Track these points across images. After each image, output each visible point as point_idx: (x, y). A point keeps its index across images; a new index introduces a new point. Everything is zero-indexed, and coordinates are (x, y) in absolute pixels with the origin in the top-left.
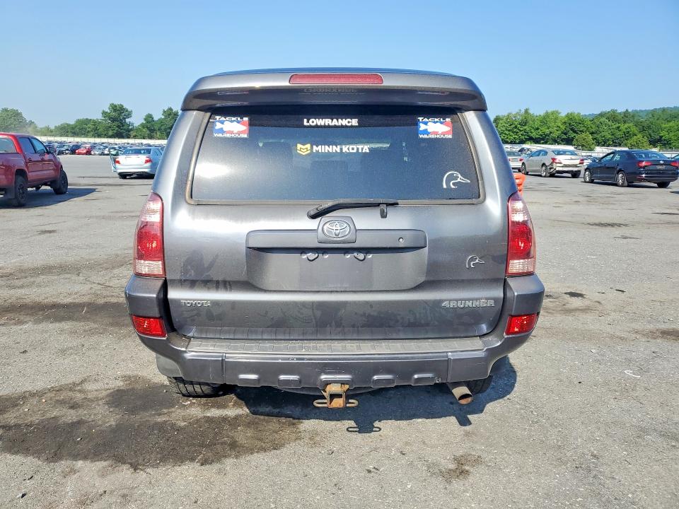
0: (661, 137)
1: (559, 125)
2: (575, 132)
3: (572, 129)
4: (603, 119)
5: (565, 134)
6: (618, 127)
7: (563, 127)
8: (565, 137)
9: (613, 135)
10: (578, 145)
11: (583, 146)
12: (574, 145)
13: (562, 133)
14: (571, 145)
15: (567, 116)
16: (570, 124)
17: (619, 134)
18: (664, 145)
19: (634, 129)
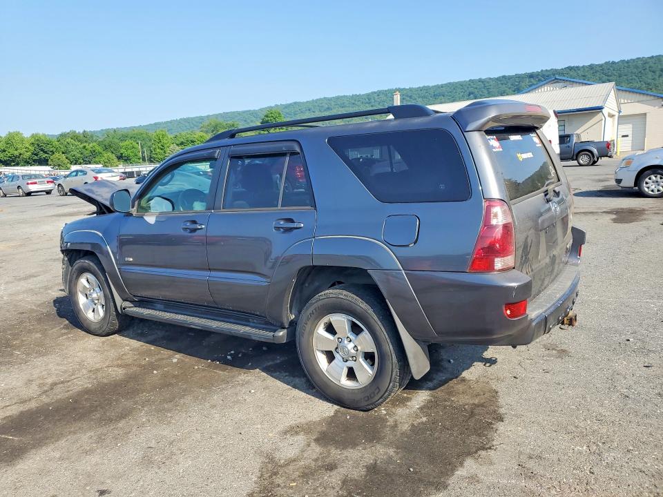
0: (122, 154)
1: (27, 145)
2: (46, 152)
3: (42, 150)
4: (69, 140)
5: (36, 155)
6: (85, 147)
7: (32, 148)
8: (36, 158)
9: (82, 154)
10: (55, 165)
11: (59, 165)
12: (50, 165)
13: (33, 154)
14: (47, 165)
15: (33, 136)
16: (38, 145)
17: (87, 153)
18: (126, 160)
19: (99, 149)
